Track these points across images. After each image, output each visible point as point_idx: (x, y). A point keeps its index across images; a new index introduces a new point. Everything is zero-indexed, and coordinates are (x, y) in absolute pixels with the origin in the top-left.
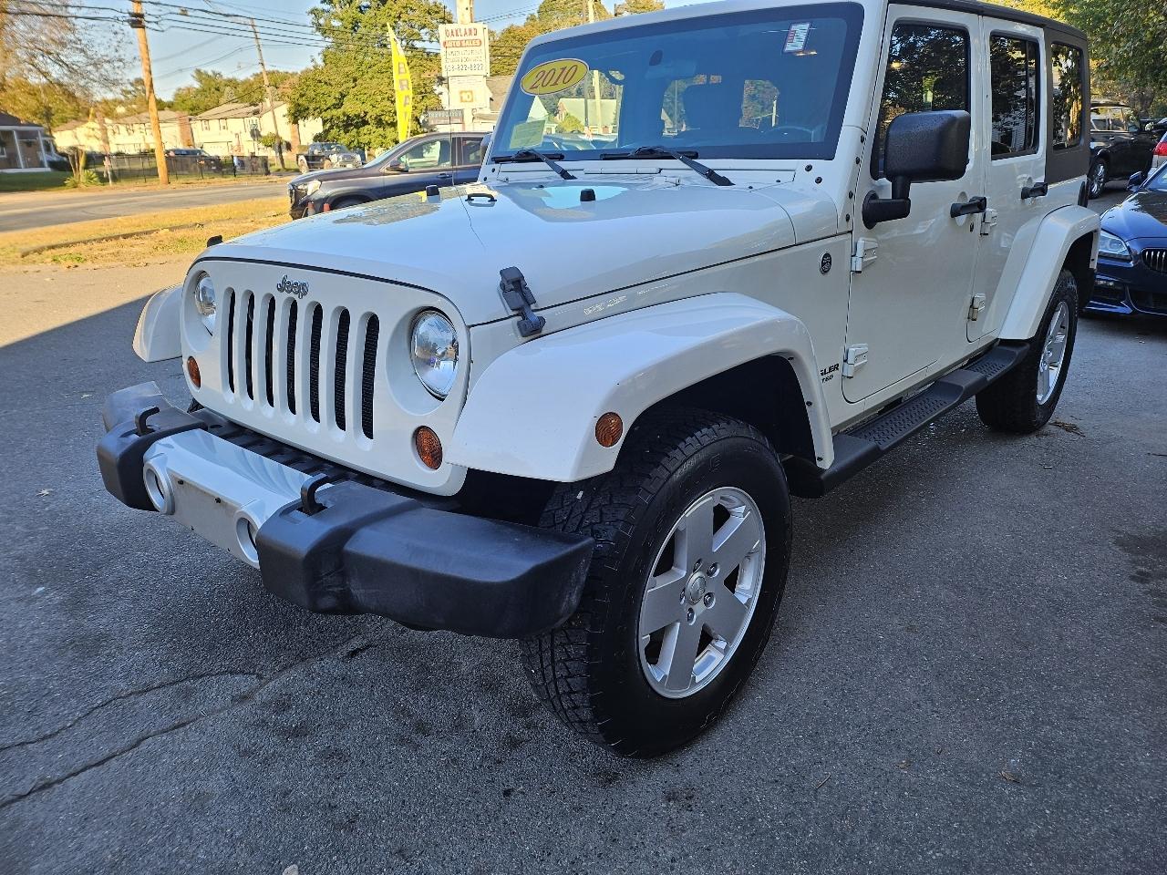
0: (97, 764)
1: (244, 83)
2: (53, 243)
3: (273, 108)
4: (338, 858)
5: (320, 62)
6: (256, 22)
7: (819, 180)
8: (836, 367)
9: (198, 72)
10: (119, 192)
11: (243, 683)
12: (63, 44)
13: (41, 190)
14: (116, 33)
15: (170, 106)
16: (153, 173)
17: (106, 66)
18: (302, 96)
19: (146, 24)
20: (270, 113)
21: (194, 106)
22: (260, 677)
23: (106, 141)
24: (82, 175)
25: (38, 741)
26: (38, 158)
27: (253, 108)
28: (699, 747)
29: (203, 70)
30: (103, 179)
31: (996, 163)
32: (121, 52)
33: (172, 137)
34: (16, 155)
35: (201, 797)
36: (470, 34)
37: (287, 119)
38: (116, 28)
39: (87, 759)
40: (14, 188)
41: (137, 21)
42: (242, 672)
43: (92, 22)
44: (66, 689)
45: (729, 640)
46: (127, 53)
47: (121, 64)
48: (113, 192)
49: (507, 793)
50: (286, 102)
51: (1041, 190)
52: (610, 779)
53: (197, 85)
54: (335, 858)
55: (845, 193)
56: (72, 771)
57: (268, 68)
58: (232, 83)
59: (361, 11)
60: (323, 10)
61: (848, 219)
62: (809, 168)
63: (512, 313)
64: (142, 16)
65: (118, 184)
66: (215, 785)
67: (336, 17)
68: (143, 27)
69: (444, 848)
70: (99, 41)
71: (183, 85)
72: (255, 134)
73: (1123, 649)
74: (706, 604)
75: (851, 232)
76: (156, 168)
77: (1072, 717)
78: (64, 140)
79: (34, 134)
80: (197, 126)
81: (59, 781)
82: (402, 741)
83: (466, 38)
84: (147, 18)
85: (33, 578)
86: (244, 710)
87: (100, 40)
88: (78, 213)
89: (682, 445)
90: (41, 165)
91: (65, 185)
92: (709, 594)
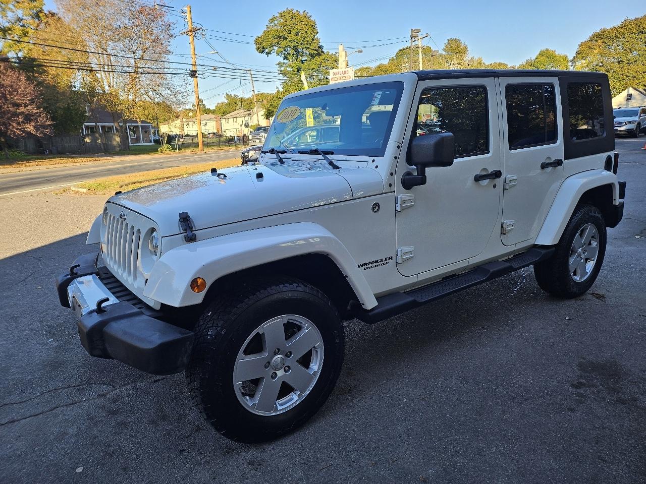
0: (35, 416)
1: (248, 99)
2: (135, 181)
3: (257, 113)
4: (100, 467)
5: (281, 90)
6: (252, 73)
7: (377, 167)
8: (391, 258)
9: (227, 95)
10: (180, 155)
11: (105, 388)
12: (160, 85)
13: (146, 154)
14: (185, 80)
15: (213, 112)
16: (197, 145)
17: (180, 95)
18: (271, 105)
19: (198, 76)
20: (256, 115)
21: (223, 111)
22: (114, 387)
23: (183, 129)
24: (165, 147)
25: (18, 403)
26: (149, 138)
27: (248, 112)
28: (279, 443)
29: (230, 94)
30: (174, 149)
31: (512, 151)
32: (187, 89)
33: (211, 127)
34: (140, 137)
35: (65, 433)
36: (345, 73)
37: (263, 117)
38: (185, 78)
39: (32, 413)
40: (135, 153)
41: (193, 74)
42: (108, 384)
43: (174, 75)
44: (38, 383)
45: (302, 391)
46: (190, 88)
47: (186, 94)
48: (178, 155)
49: (182, 451)
50: (263, 108)
51: (558, 163)
52: (229, 451)
53: (226, 101)
54: (99, 467)
55: (389, 173)
56: (25, 417)
57: (256, 93)
58: (242, 100)
59: (303, 63)
60: (284, 63)
61: (390, 185)
62: (373, 161)
63: (182, 231)
64: (196, 72)
65: (181, 151)
66: (72, 430)
67: (290, 66)
68: (196, 77)
69: (143, 470)
70: (176, 84)
71: (220, 102)
72: (247, 125)
73: (535, 423)
74: (286, 371)
75: (394, 191)
76: (198, 143)
77: (479, 454)
78: (164, 129)
79: (148, 127)
80: (223, 121)
81: (17, 421)
82: (153, 422)
83: (343, 75)
84: (198, 72)
85: (50, 335)
86: (100, 401)
87: (178, 83)
88: (157, 166)
89: (258, 293)
90: (151, 142)
91: (158, 151)
92: (289, 367)
